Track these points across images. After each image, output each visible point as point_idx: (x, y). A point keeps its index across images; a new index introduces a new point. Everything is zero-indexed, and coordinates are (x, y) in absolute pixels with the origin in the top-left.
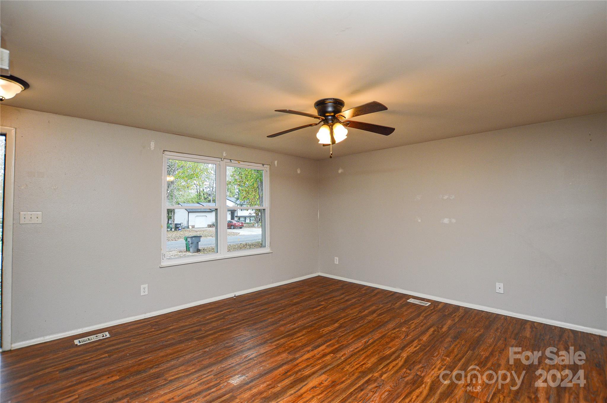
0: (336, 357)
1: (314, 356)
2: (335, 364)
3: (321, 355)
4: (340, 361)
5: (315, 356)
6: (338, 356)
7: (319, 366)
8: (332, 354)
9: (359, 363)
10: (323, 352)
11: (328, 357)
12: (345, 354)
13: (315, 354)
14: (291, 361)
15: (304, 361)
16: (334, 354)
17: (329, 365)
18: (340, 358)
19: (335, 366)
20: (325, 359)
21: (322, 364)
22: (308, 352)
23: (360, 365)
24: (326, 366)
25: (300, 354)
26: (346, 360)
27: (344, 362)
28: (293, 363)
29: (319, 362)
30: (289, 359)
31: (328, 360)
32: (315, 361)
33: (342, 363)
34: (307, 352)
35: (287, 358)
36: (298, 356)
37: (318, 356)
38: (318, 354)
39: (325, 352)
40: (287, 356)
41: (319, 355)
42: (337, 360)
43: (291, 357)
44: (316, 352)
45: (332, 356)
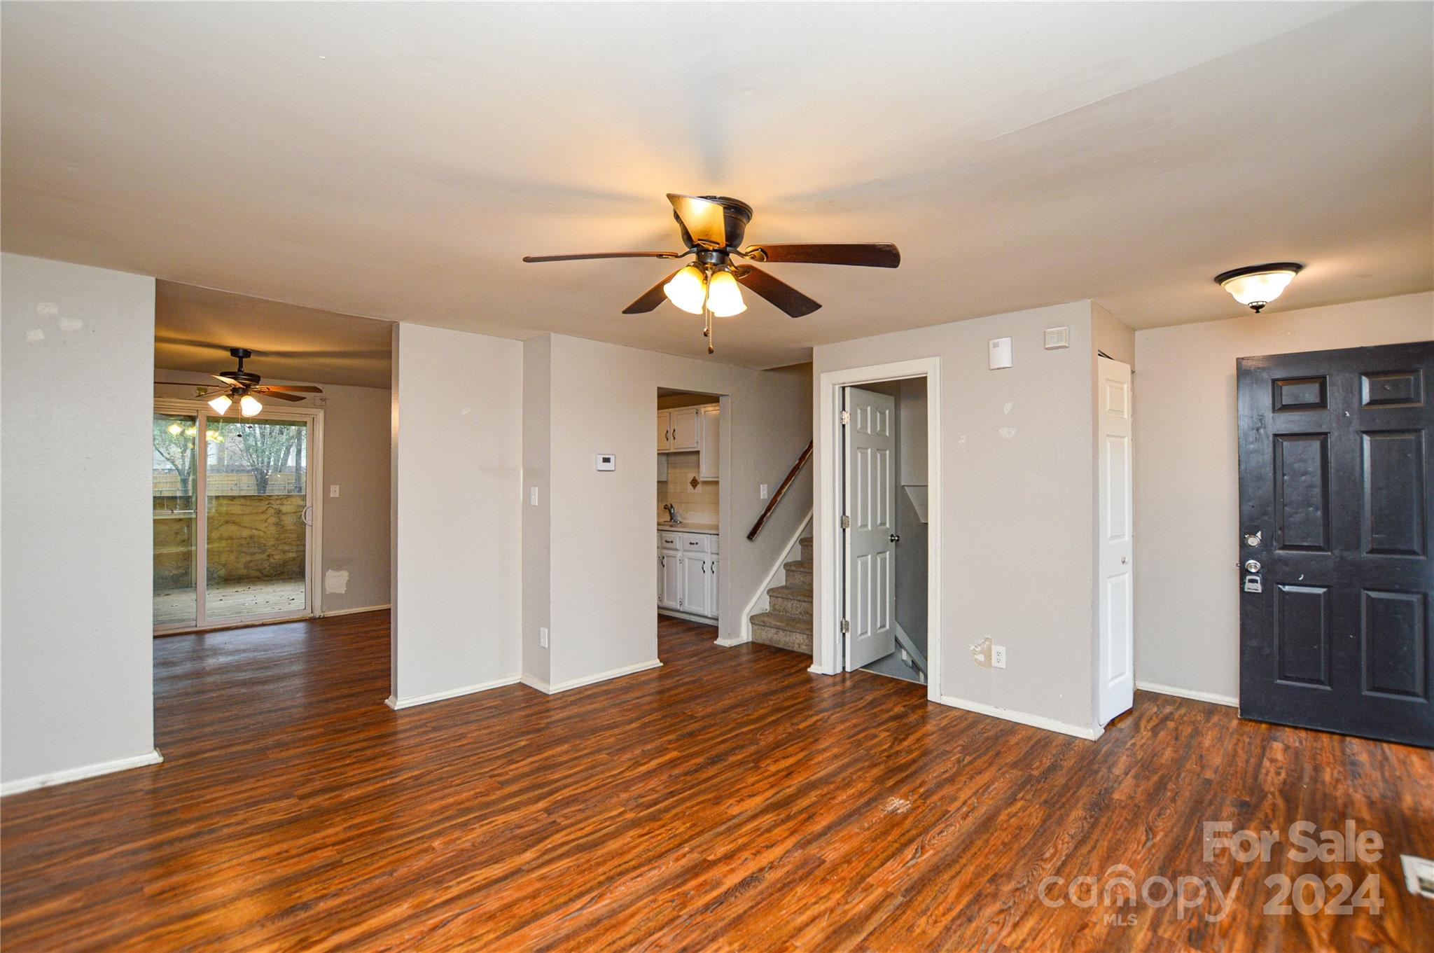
0: (702, 852)
1: (755, 855)
2: (707, 836)
3: (740, 855)
4: (694, 843)
5: (752, 854)
6: (695, 855)
7: (743, 830)
8: (708, 861)
9: (654, 837)
10: (733, 866)
11: (721, 850)
12: (677, 860)
13: (753, 859)
14: (809, 842)
15: (778, 842)
16: (705, 860)
17: (721, 834)
18: (691, 851)
19: (709, 831)
20: (728, 847)
21: (737, 834)
22: (772, 866)
23: (653, 834)
24: (729, 831)
25: (792, 859)
26: (680, 845)
27: (686, 841)
28: (802, 837)
29: (744, 839)
30: (815, 845)
31: (724, 845)
32: (753, 841)
33: (692, 838)
34: (775, 863)
35: (821, 848)
36: (796, 854)
37: (745, 854)
38: (746, 859)
39: (728, 864)
40: (823, 853)
41: (743, 858)
42: (699, 846)
43: (813, 850)
44: (752, 867)
45: (710, 855)
